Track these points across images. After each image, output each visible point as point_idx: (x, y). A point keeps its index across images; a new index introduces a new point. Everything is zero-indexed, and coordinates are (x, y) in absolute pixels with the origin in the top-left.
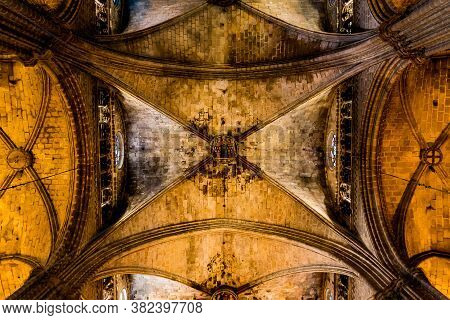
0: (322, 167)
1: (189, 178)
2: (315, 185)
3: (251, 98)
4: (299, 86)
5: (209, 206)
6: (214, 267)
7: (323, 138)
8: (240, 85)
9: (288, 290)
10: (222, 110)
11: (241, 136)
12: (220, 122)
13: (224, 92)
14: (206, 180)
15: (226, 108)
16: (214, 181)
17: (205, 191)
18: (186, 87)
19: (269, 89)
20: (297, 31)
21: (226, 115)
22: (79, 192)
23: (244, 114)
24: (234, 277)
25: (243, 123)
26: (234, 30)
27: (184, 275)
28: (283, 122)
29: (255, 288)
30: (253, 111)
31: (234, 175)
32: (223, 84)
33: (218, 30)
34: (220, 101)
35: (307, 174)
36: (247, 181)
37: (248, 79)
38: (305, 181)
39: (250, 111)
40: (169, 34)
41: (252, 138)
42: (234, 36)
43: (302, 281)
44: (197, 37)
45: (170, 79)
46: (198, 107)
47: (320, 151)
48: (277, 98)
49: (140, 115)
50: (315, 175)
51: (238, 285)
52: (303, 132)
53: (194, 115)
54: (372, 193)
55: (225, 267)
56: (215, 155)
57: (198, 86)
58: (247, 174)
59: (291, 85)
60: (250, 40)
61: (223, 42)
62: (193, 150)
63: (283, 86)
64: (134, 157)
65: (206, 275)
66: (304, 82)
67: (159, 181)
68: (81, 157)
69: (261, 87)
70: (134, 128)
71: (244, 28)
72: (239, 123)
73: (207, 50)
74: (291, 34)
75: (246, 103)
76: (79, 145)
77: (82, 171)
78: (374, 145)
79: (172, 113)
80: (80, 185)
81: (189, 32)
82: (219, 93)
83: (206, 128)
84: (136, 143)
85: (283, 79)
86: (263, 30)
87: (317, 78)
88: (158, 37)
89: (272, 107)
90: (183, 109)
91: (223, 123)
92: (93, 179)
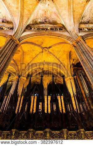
0: (84, 23)
43: (52, 17)
47: (88, 22)
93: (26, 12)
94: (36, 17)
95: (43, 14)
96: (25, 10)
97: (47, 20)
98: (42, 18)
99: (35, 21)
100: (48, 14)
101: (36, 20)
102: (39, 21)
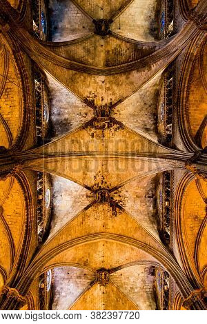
0: (156, 123)
1: (84, 128)
2: (152, 132)
3: (118, 85)
4: (144, 74)
5: (95, 145)
6: (97, 178)
7: (156, 109)
8: (111, 78)
9: (137, 191)
10: (102, 92)
11: (112, 106)
12: (101, 99)
13: (103, 82)
14: (93, 130)
15: (104, 91)
16: (98, 131)
17: (93, 136)
18: (82, 77)
19: (127, 78)
20: (142, 44)
21: (104, 95)
22: (24, 122)
23: (114, 94)
24: (108, 183)
25: (113, 99)
26: (109, 48)
27: (81, 181)
28: (135, 97)
29: (120, 189)
30: (119, 92)
31: (108, 127)
32: (102, 78)
33: (99, 48)
34: (101, 87)
35: (148, 127)
36: (115, 131)
37: (116, 74)
38: (147, 130)
39: (117, 92)
40: (73, 48)
41: (118, 107)
42: (108, 52)
43: (145, 185)
44: (88, 51)
45: (74, 72)
46: (89, 90)
47: (155, 115)
48: (132, 83)
49: (58, 94)
50: (152, 127)
51: (110, 188)
52: (145, 104)
53: (86, 94)
54: (183, 122)
55: (103, 178)
56: (98, 116)
57: (89, 78)
58: (115, 126)
59: (139, 74)
60: (117, 53)
61: (103, 55)
62: (86, 114)
63: (135, 75)
64: (54, 118)
65: (93, 182)
66: (146, 71)
67: (68, 130)
68: (25, 103)
69: (123, 78)
70: (54, 102)
71: (113, 47)
72: (111, 99)
73: (94, 58)
74: (139, 47)
75: (115, 88)
76: (24, 96)
77: (26, 111)
78: (185, 95)
79: (75, 91)
80: (24, 118)
81: (84, 48)
82: (100, 83)
83: (93, 101)
84: (55, 111)
85: (135, 71)
86: (124, 46)
87: (154, 67)
88: (67, 48)
89: (129, 88)
90: (81, 90)
91: (103, 100)
92: (32, 116)
93: (137, 235)
94: (145, 215)
95: (141, 202)
96: (136, 236)
97: (150, 193)
98: (148, 204)
99: (151, 218)
100: (141, 191)
101: (150, 215)
102: (151, 208)
